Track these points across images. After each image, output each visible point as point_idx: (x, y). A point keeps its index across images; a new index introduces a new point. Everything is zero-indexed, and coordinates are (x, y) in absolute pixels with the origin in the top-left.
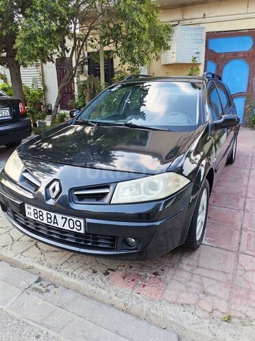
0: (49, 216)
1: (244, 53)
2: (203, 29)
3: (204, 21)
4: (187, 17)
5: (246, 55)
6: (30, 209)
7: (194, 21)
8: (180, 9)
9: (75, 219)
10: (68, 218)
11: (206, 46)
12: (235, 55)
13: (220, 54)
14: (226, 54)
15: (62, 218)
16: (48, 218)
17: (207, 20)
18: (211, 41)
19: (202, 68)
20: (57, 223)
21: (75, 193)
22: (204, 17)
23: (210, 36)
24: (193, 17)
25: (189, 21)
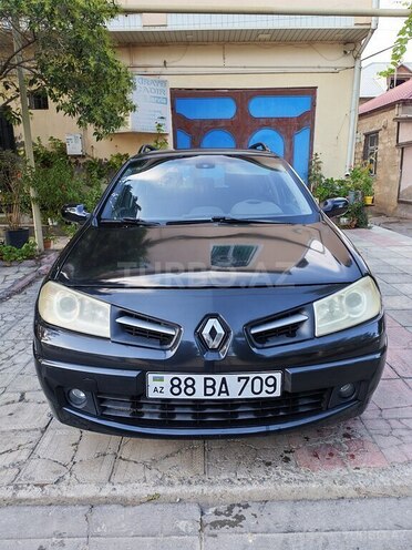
0: (210, 383)
1: (226, 121)
2: (164, 83)
3: (164, 70)
4: (139, 62)
5: (230, 124)
6: (162, 379)
7: (151, 71)
8: (125, 49)
9: (264, 376)
10: (252, 376)
11: (172, 109)
12: (215, 124)
13: (194, 121)
14: (203, 121)
15: (239, 379)
16: (206, 387)
17: (169, 70)
18: (179, 102)
19: (170, 139)
20: (227, 392)
21: (253, 332)
22: (165, 66)
23: (177, 94)
24: (148, 63)
25: (143, 69)
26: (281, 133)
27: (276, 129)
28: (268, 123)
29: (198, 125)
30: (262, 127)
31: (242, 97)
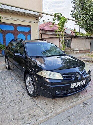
15: (82, 82)
26: (25, 35)
27: (24, 34)
28: (22, 32)
29: (4, 31)
30: (20, 33)
31: (15, 26)
